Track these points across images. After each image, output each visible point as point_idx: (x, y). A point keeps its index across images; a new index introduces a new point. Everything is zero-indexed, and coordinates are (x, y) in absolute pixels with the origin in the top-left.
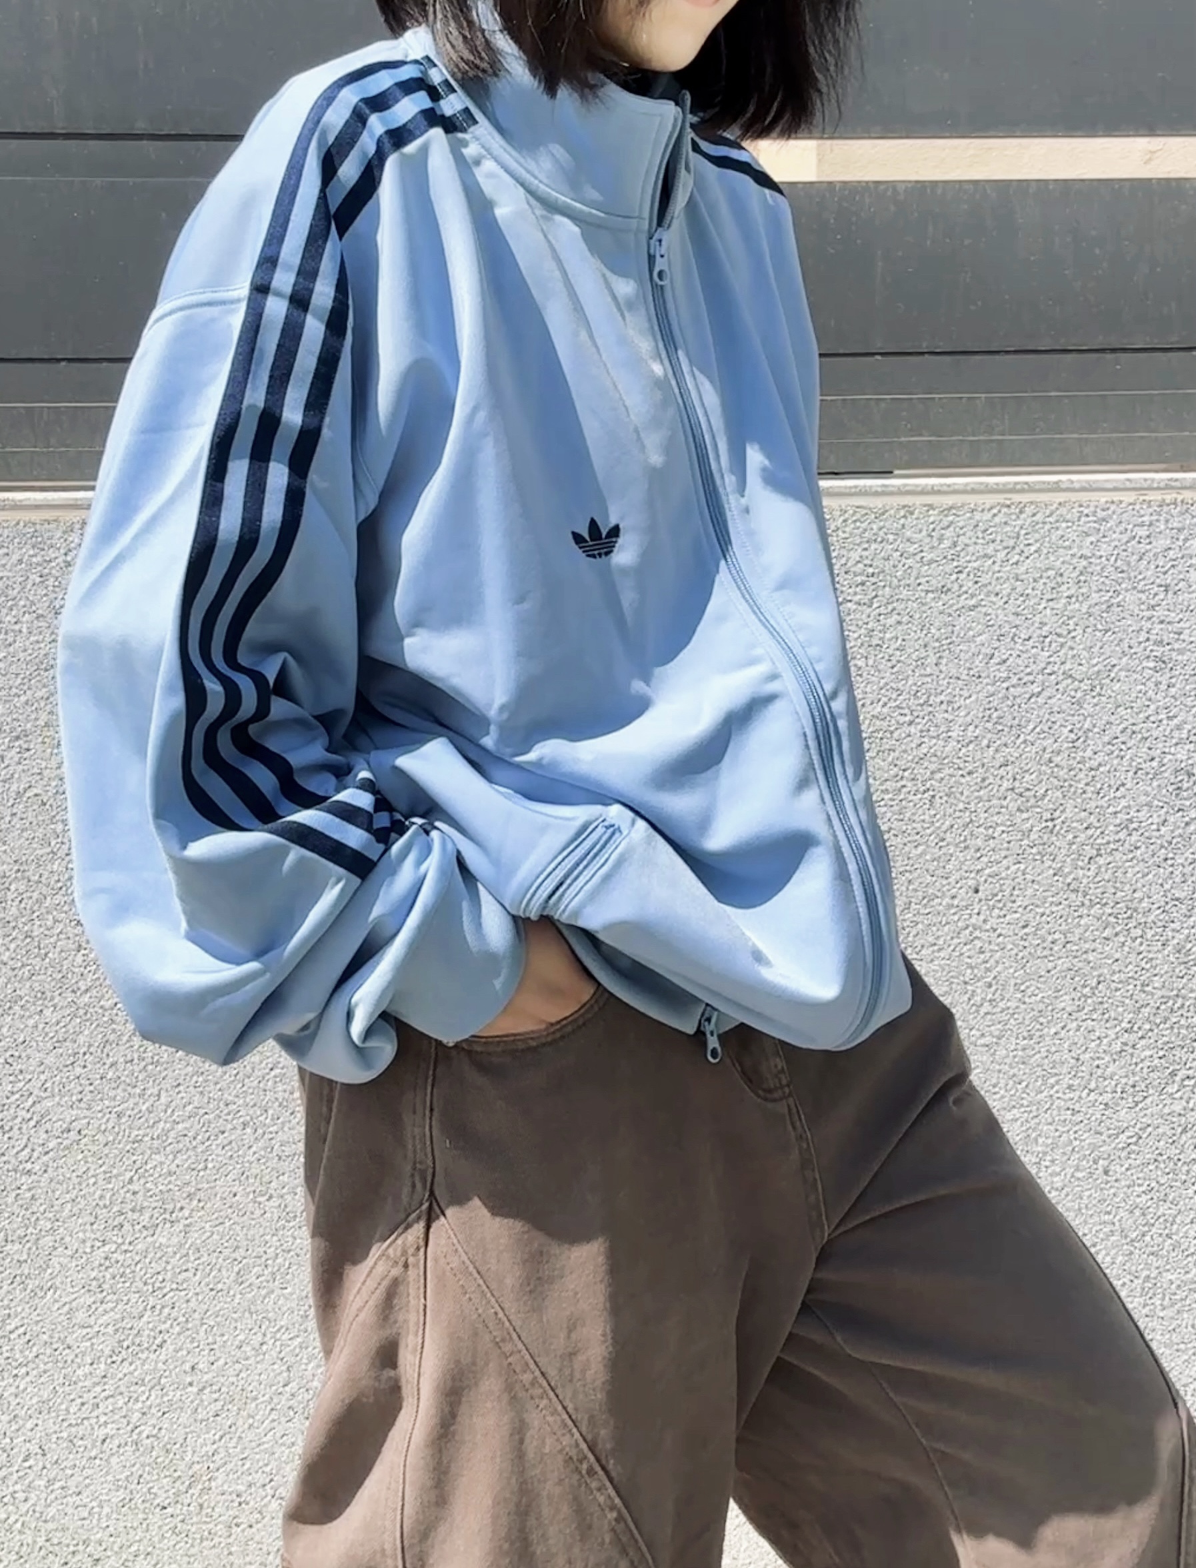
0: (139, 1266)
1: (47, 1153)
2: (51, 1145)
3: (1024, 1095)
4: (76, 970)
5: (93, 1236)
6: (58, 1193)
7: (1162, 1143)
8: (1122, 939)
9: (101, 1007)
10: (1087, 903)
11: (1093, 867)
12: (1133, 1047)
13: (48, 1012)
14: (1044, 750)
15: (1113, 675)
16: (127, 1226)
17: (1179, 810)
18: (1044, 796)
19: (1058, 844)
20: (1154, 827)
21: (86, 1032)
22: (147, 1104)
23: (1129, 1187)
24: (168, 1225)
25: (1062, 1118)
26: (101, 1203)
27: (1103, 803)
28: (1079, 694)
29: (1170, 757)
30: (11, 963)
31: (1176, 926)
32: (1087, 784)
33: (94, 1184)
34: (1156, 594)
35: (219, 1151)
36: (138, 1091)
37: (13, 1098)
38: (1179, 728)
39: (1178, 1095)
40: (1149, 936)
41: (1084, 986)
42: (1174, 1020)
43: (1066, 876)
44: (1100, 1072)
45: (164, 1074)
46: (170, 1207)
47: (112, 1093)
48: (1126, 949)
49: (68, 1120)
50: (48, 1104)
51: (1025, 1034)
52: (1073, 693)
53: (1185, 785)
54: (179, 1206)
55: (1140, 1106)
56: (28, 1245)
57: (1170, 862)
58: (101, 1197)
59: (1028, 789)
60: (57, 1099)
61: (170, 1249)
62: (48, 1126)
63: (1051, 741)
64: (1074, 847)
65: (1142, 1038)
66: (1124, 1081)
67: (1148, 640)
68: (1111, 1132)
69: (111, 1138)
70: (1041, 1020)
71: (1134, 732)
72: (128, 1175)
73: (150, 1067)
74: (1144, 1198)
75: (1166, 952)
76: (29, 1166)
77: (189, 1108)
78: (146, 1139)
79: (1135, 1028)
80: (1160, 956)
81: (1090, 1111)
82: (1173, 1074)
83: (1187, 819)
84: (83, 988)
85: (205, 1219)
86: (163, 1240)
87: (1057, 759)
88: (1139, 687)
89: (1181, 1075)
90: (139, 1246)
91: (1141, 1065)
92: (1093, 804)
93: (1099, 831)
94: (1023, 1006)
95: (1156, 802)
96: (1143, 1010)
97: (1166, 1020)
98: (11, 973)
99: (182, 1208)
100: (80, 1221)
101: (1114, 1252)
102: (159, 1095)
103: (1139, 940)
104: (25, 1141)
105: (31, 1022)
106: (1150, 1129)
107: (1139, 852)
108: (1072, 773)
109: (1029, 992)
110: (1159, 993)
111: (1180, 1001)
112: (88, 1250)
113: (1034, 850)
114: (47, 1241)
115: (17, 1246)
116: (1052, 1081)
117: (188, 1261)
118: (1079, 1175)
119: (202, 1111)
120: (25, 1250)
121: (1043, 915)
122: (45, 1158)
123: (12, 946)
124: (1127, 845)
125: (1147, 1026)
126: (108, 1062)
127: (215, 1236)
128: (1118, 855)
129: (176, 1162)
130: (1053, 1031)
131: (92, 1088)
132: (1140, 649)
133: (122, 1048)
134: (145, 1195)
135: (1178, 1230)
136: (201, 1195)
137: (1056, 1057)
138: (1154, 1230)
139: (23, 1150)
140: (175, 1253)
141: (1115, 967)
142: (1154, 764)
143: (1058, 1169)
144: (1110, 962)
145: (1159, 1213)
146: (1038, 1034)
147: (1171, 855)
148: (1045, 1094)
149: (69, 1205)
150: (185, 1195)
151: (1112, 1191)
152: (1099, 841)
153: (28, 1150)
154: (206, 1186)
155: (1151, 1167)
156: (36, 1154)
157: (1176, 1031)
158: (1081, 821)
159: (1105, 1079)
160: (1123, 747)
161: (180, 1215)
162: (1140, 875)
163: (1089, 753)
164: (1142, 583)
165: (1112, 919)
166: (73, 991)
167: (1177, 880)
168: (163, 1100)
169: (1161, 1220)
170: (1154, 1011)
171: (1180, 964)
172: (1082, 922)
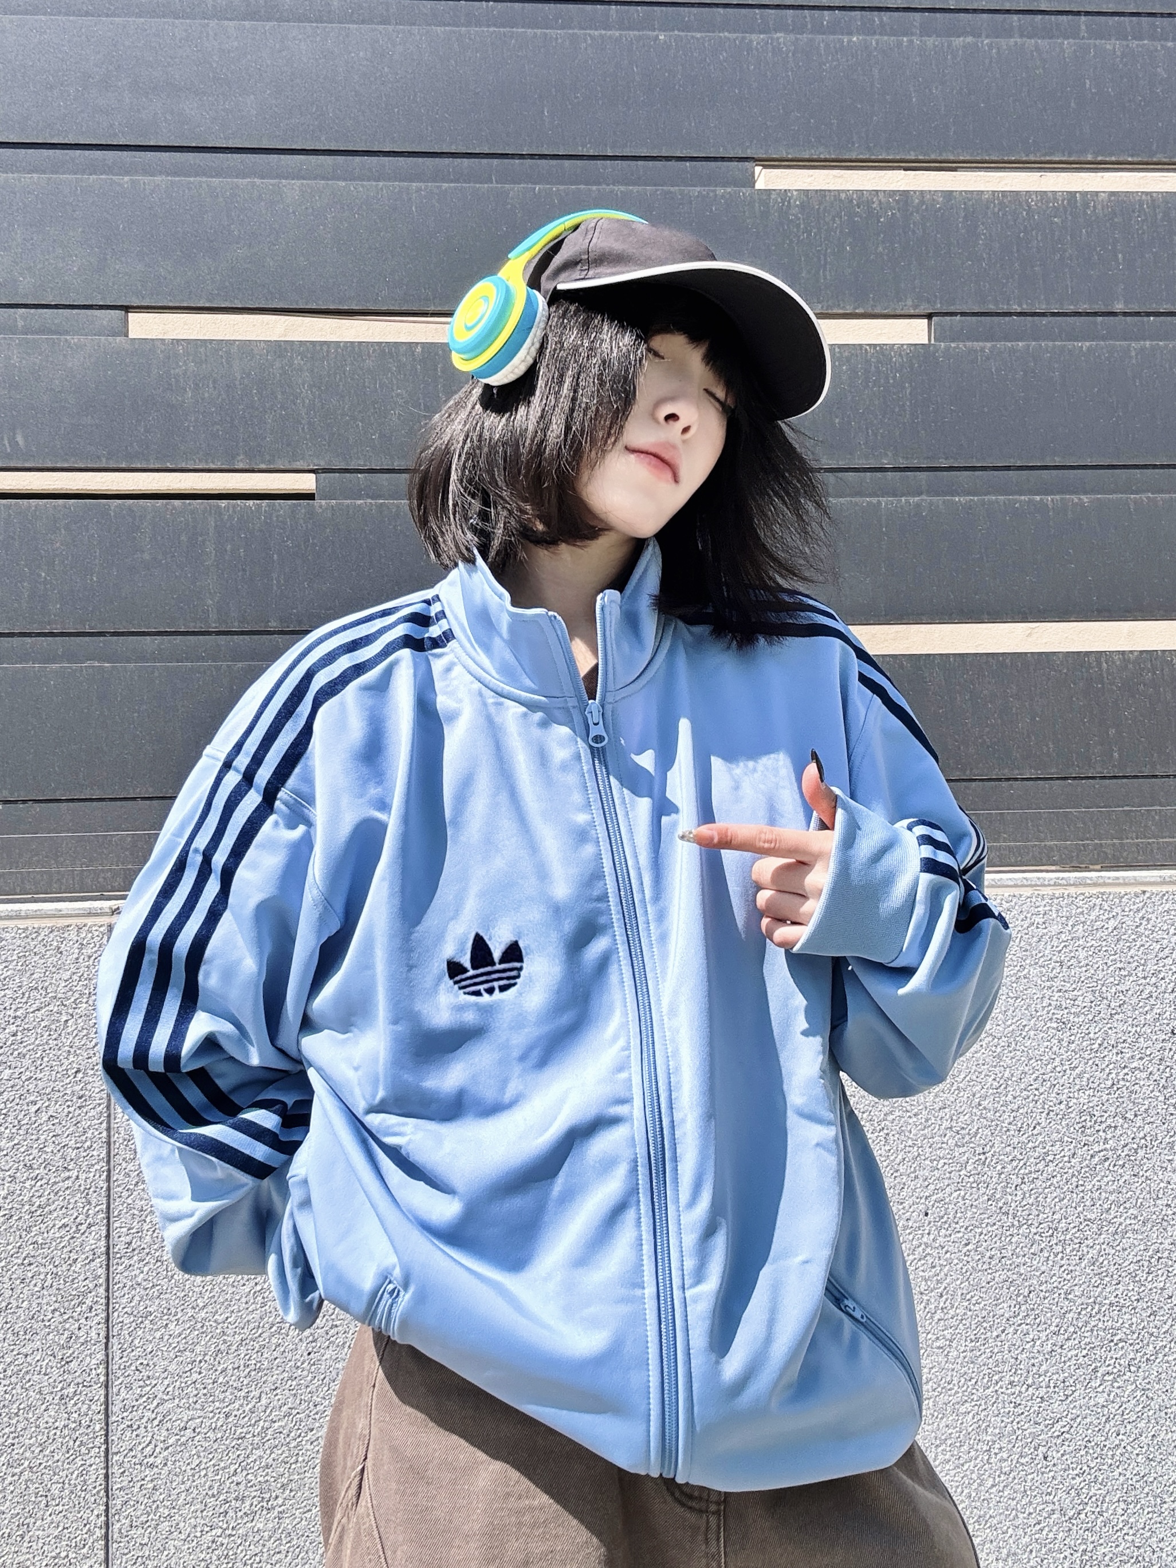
0: (240, 1548)
1: (167, 1448)
2: (171, 1441)
3: (974, 1391)
4: (197, 1289)
5: (203, 1522)
6: (174, 1484)
7: (1090, 1431)
8: (1046, 1255)
9: (215, 1321)
10: (1016, 1223)
11: (1019, 1193)
12: (1062, 1346)
13: (172, 1326)
14: (974, 1095)
15: (1024, 1034)
16: (231, 1513)
17: (1085, 1144)
18: (976, 1133)
19: (989, 1173)
20: (1066, 1159)
21: (203, 1343)
22: (250, 1406)
23: (1065, 1470)
24: (265, 1512)
25: (1007, 1410)
26: (210, 1493)
27: (1024, 1139)
28: (999, 1050)
29: (1075, 1101)
30: (144, 1283)
31: (1090, 1242)
32: (1010, 1124)
33: (206, 1475)
34: (1053, 968)
35: (309, 1447)
36: (243, 1393)
37: (141, 1401)
38: (1080, 1076)
39: (1100, 1389)
40: (1068, 1251)
41: (1018, 1295)
42: (1093, 1323)
43: (998, 1201)
44: (1035, 1369)
45: (263, 1379)
46: (267, 1496)
47: (221, 1397)
48: (1050, 1263)
49: (185, 1419)
50: (168, 1405)
51: (973, 1337)
52: (994, 1049)
53: (1089, 1124)
54: (274, 1495)
55: (1070, 1399)
56: (150, 1529)
57: (1081, 1188)
58: (210, 1488)
59: (963, 1128)
60: (177, 1401)
61: (266, 1534)
62: (169, 1425)
63: (979, 1088)
64: (1003, 1176)
65: (1068, 1339)
66: (1055, 1377)
67: (1050, 1005)
68: (1047, 1422)
69: (219, 1435)
70: (985, 1325)
71: (1044, 1081)
72: (233, 1468)
73: (253, 1373)
74: (1078, 1480)
75: (1083, 1265)
76: (151, 1460)
77: (284, 1409)
78: (248, 1436)
79: (1062, 1332)
80: (1078, 1268)
81: (1029, 1404)
82: (1095, 1370)
83: (1091, 1152)
84: (201, 1305)
85: (295, 1506)
86: (261, 1526)
87: (985, 1103)
88: (1046, 1044)
89: (1102, 1370)
90: (240, 1531)
91: (1068, 1364)
92: (1016, 1140)
93: (1022, 1163)
94: (969, 1313)
95: (1066, 1138)
96: (1067, 1316)
97: (1087, 1323)
98: (143, 1292)
99: (277, 1497)
100: (193, 1508)
101: (1055, 1529)
102: (260, 1397)
103: (1060, 1255)
104: (149, 1438)
105: (158, 1335)
106: (1079, 1419)
107: (1055, 1180)
108: (998, 1114)
109: (973, 1301)
110: (1079, 1301)
111: (1097, 1307)
112: (198, 1534)
113: (971, 1179)
114: (165, 1526)
115: (140, 1531)
116: (996, 1377)
117: (281, 1544)
118: (1023, 1460)
119: (294, 1412)
120: (147, 1535)
121: (981, 1233)
122: (166, 1453)
123: (146, 1269)
124: (1045, 1175)
125: (1071, 1329)
126: (219, 1369)
127: (303, 1522)
128: (1038, 1183)
129: (273, 1456)
130: (995, 1334)
131: (205, 1391)
132: (1045, 1012)
133: (230, 1357)
134: (246, 1486)
135: (1108, 1509)
136: (293, 1485)
137: (999, 1357)
138: (1088, 1508)
139: (148, 1445)
140: (270, 1537)
141: (1043, 1278)
142: (1062, 1106)
143: (1005, 1455)
144: (1038, 1274)
145: (1091, 1494)
146: (983, 1337)
147: (1081, 1182)
148: (991, 1389)
149: (184, 1494)
150: (279, 1485)
151: (1052, 1474)
152: (1022, 1171)
153: (152, 1446)
154: (296, 1477)
155: (1083, 1452)
156: (158, 1450)
157: (1095, 1333)
158: (1007, 1154)
159: (1040, 1376)
160: (1037, 1093)
161: (275, 1503)
162: (1057, 1200)
163: (1010, 1098)
164: (1042, 960)
165: (1037, 1237)
166: (193, 1308)
167: (1088, 1203)
168: (264, 1401)
169: (1094, 1499)
170: (1076, 1316)
171: (1095, 1275)
172: (1014, 1240)
